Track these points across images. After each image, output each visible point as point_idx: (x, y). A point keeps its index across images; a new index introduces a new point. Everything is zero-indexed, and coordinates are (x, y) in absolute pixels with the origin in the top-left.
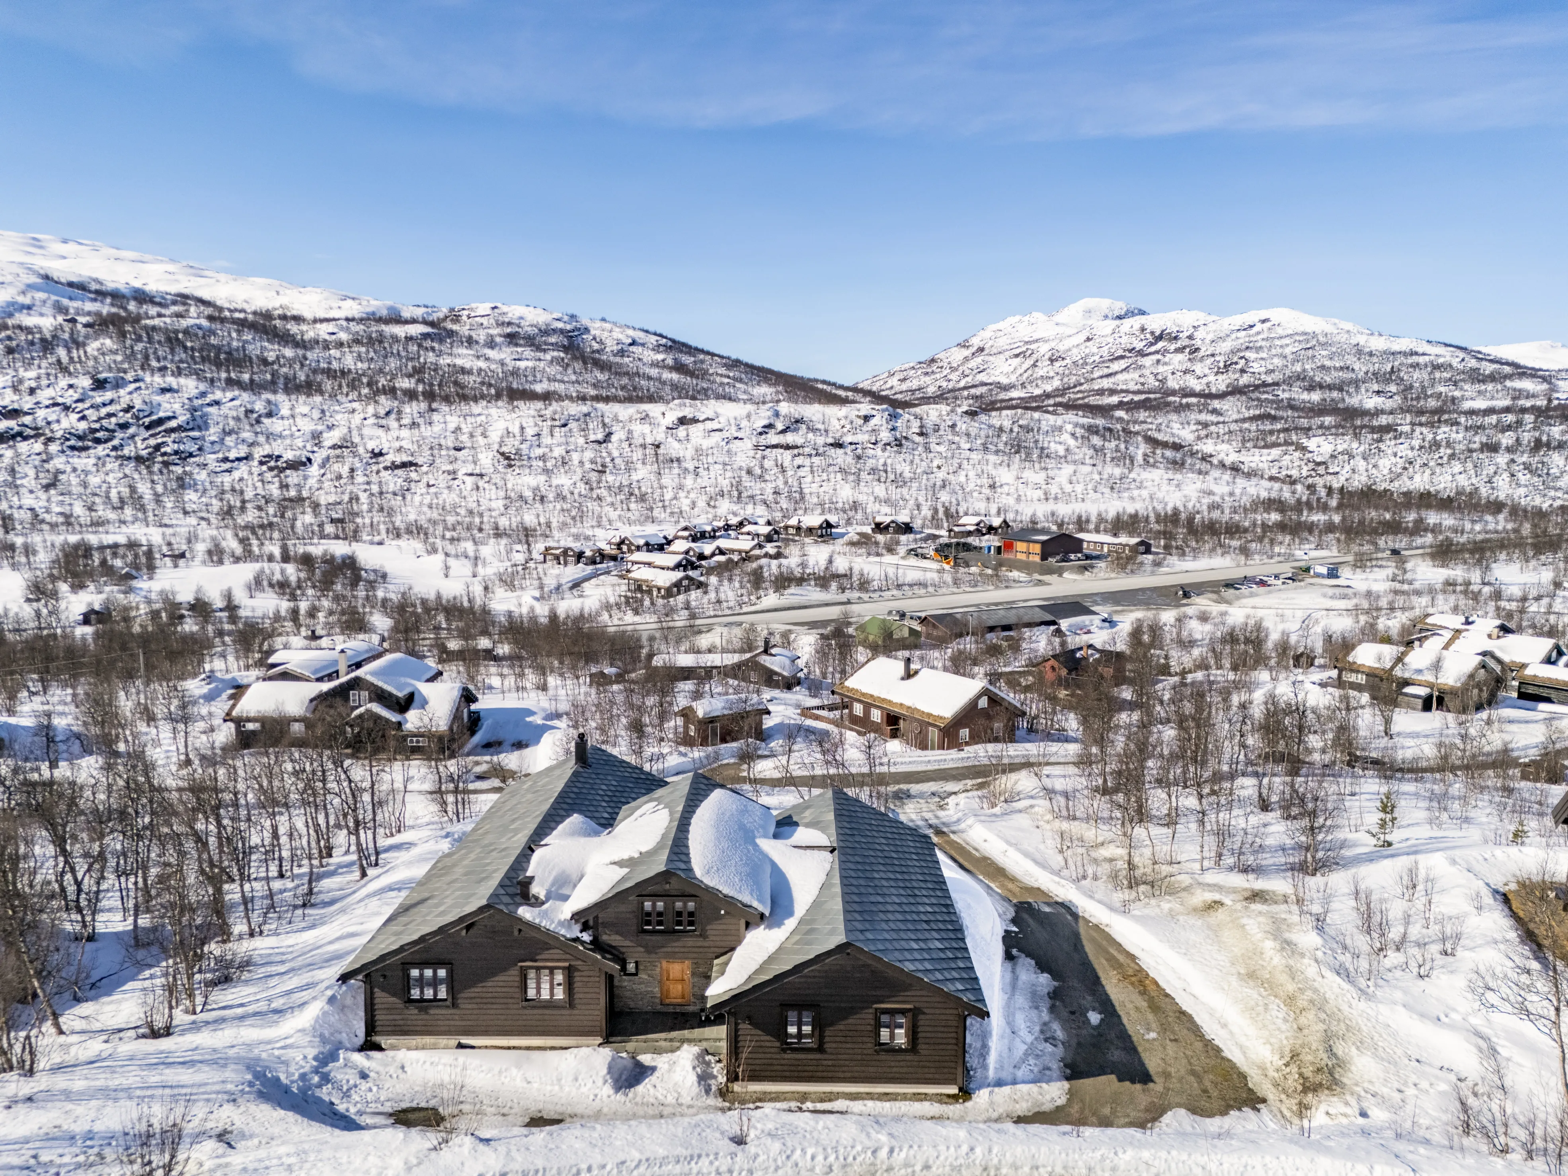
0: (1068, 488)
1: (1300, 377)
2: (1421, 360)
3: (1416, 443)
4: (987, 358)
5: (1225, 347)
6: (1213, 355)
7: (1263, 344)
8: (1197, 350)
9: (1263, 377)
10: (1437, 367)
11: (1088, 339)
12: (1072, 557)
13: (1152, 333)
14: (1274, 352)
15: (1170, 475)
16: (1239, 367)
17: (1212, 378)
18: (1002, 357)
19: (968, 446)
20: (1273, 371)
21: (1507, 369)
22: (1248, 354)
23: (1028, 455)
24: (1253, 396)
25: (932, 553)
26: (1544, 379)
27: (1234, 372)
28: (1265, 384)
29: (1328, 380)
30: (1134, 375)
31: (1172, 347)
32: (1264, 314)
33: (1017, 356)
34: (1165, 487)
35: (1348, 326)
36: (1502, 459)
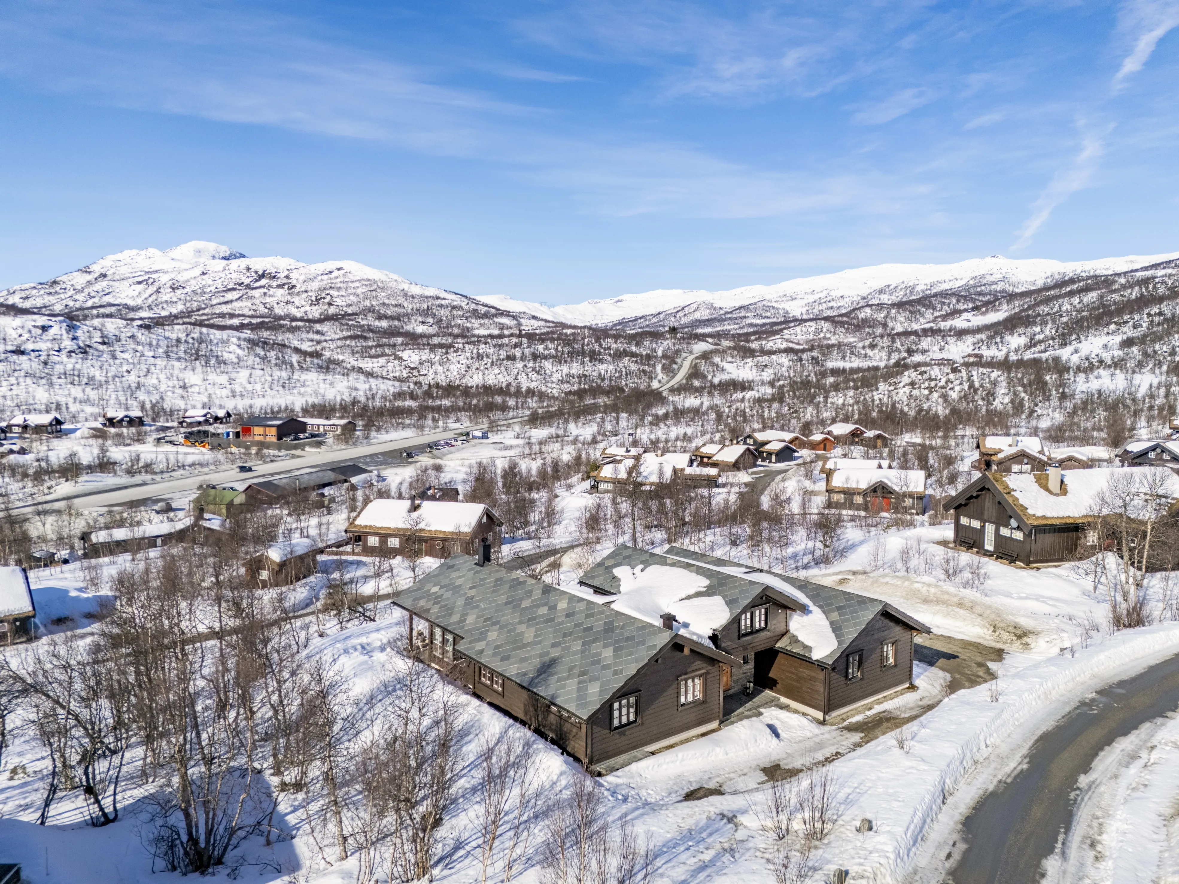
0: (249, 387)
1: (371, 310)
2: (444, 302)
3: (468, 355)
4: (111, 283)
5: (315, 286)
6: (306, 291)
7: (342, 285)
8: (294, 287)
9: (345, 309)
10: (453, 308)
11: (204, 274)
12: (302, 436)
13: (256, 272)
14: (349, 291)
15: (322, 376)
16: (326, 301)
17: (308, 308)
18: (126, 283)
19: (151, 354)
20: (351, 305)
21: (493, 311)
22: (332, 292)
23: (207, 362)
24: (344, 321)
25: (182, 440)
26: (514, 318)
27: (324, 304)
28: (346, 314)
29: (389, 313)
30: (249, 304)
31: (275, 284)
32: (339, 264)
33: (140, 283)
34: (322, 385)
35: (395, 277)
36: (519, 365)
